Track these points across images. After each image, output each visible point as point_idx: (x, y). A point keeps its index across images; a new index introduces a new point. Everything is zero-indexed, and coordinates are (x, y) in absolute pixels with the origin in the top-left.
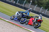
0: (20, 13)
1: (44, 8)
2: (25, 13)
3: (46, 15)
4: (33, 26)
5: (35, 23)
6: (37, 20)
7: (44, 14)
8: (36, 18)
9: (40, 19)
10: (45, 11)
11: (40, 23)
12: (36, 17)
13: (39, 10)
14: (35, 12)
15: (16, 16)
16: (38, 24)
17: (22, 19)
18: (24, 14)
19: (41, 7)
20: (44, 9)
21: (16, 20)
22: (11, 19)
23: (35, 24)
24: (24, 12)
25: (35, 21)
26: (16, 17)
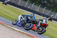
0: (24, 17)
1: (30, 2)
2: (31, 17)
3: (33, 10)
4: (37, 31)
5: (39, 27)
6: (41, 24)
7: (30, 9)
8: (40, 22)
9: (45, 23)
10: (31, 6)
11: (45, 28)
12: (40, 20)
13: (24, 4)
14: (20, 7)
15: (19, 20)
16: (43, 29)
17: (27, 24)
18: (29, 18)
19: (27, 1)
20: (30, 4)
21: (20, 25)
22: (13, 24)
23: (39, 29)
24: (29, 16)
25: (39, 25)
26: (20, 22)
